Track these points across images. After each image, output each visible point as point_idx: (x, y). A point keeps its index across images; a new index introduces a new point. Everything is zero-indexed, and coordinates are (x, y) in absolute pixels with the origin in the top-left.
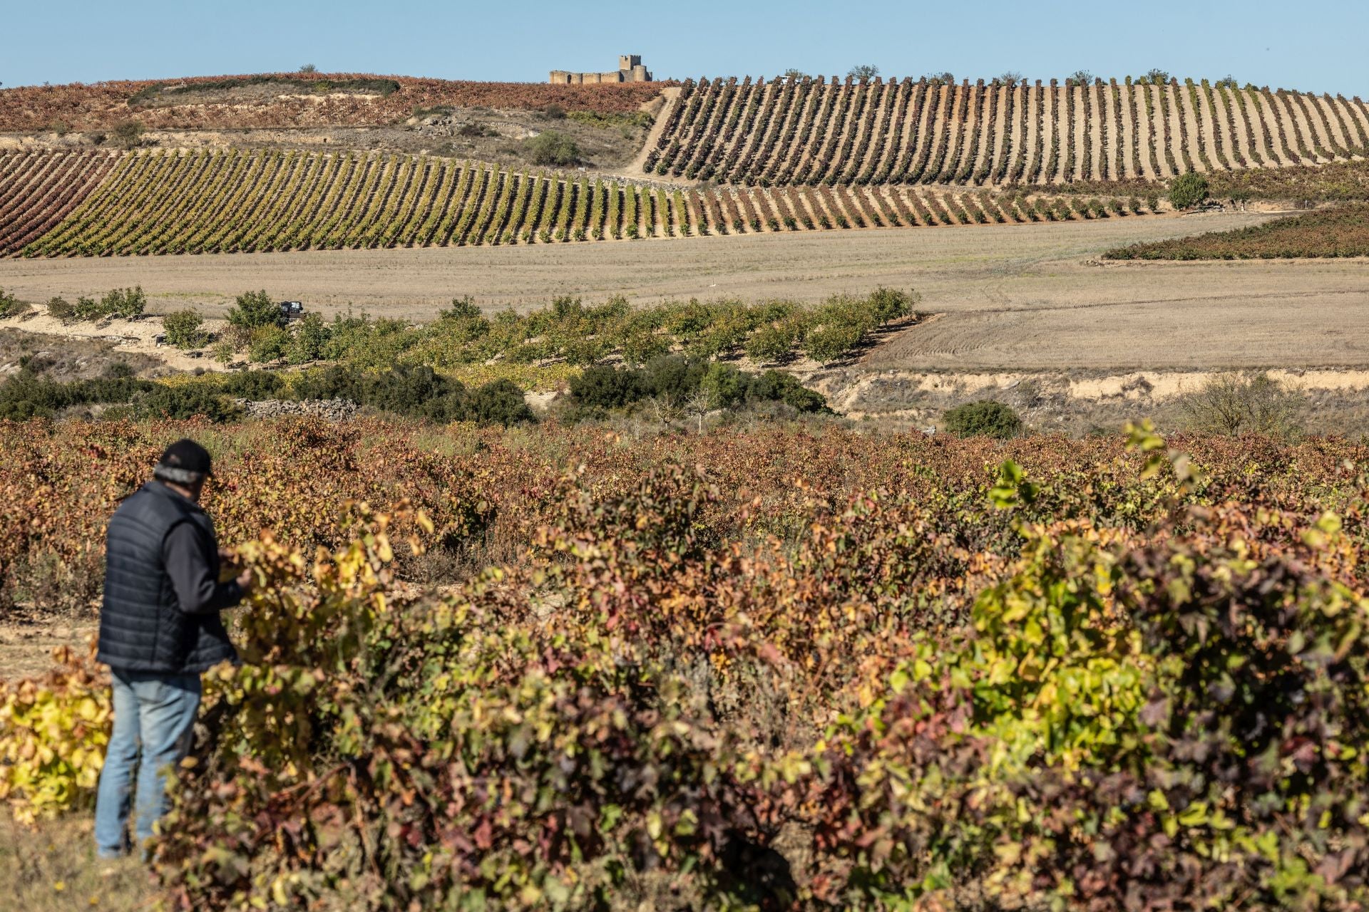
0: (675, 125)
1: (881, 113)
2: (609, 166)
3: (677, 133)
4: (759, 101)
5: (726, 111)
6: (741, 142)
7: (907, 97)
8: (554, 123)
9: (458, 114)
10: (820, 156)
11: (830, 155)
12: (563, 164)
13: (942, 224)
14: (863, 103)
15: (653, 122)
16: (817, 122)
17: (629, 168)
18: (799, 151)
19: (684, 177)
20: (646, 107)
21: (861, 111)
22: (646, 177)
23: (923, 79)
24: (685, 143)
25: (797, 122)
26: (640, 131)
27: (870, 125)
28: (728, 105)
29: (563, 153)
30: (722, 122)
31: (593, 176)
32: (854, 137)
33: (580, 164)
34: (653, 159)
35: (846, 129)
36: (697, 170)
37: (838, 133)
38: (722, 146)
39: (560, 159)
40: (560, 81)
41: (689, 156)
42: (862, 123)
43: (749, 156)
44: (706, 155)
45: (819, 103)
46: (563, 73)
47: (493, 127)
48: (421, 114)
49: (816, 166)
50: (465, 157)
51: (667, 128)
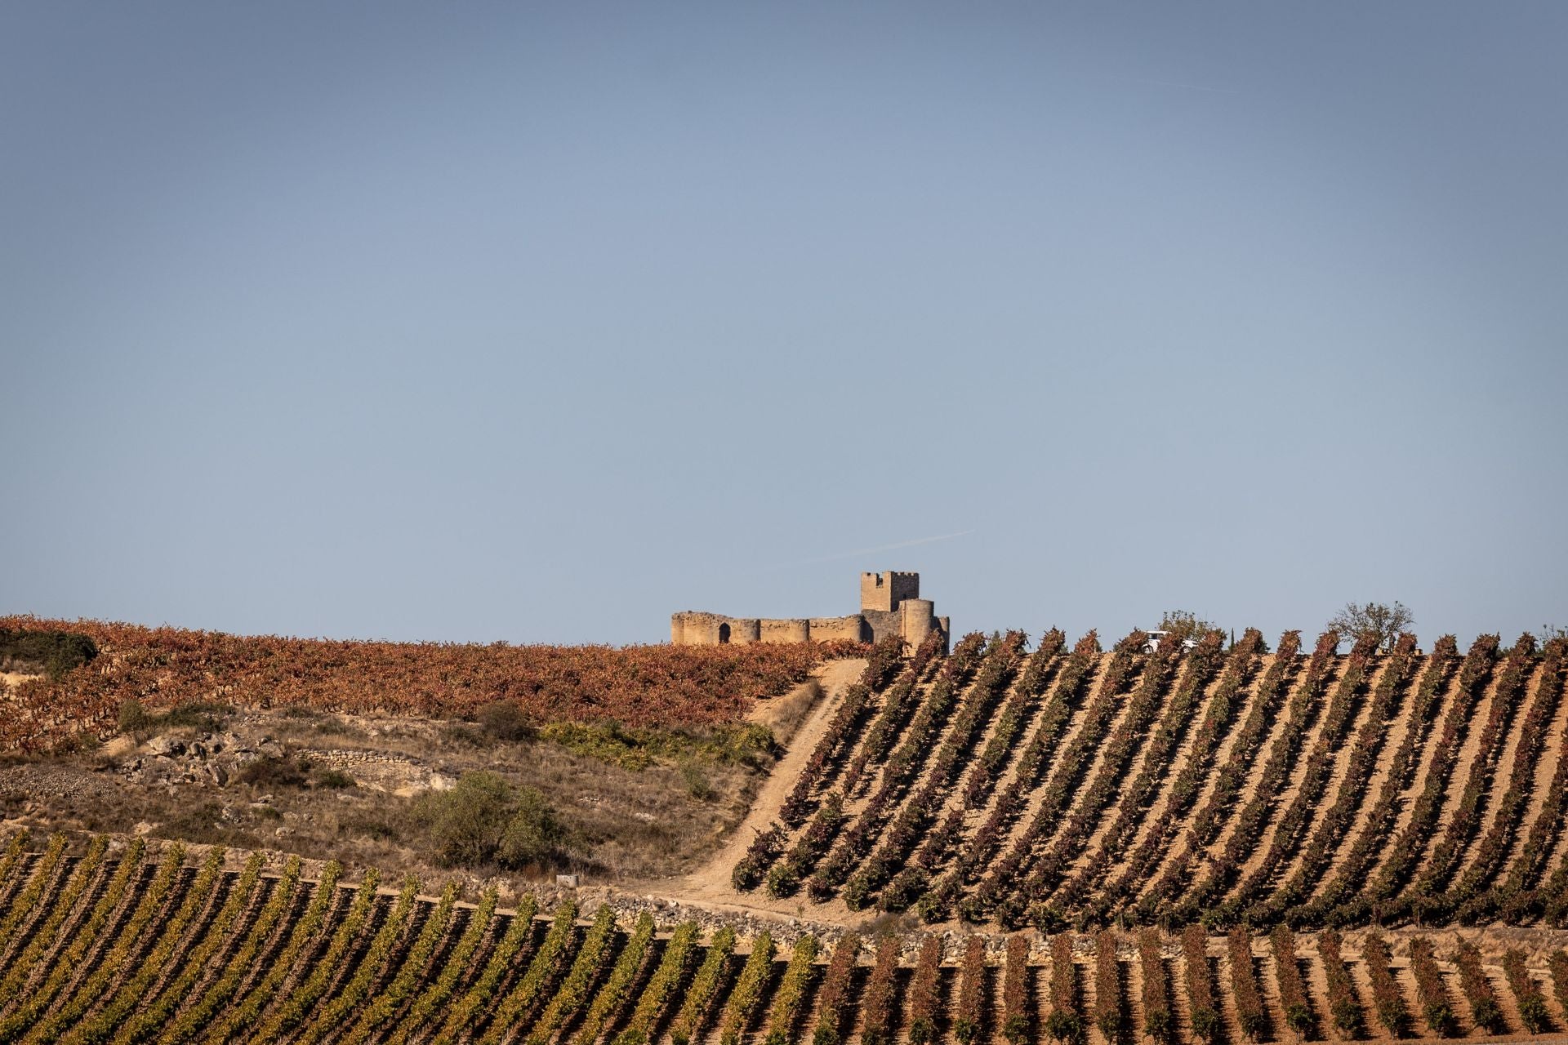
0: (838, 763)
1: (1398, 732)
2: (646, 873)
3: (838, 787)
4: (1074, 698)
5: (981, 725)
6: (1012, 808)
7: (1476, 691)
8: (502, 753)
9: (244, 728)
10: (1218, 850)
11: (1244, 848)
12: (518, 865)
13: (1479, 1034)
14: (1357, 706)
15: (778, 752)
16: (1224, 756)
17: (696, 879)
18: (1166, 832)
19: (839, 902)
20: (764, 713)
21: (1347, 727)
22: (738, 903)
23: (1527, 641)
24: (856, 809)
25: (1171, 754)
26: (739, 779)
27: (1366, 764)
28: (988, 709)
29: (517, 836)
30: (966, 753)
31: (592, 897)
32: (1318, 797)
33: (564, 864)
34: (764, 851)
35: (1299, 775)
36: (878, 883)
37: (1276, 783)
38: (956, 822)
39: (508, 849)
40: (697, 638)
41: (865, 846)
42: (1343, 761)
43: (1024, 847)
44: (909, 845)
45: (1236, 704)
46: (707, 618)
47: (334, 761)
48: (141, 725)
49: (1203, 874)
50: (254, 843)
51: (813, 770)
